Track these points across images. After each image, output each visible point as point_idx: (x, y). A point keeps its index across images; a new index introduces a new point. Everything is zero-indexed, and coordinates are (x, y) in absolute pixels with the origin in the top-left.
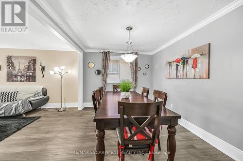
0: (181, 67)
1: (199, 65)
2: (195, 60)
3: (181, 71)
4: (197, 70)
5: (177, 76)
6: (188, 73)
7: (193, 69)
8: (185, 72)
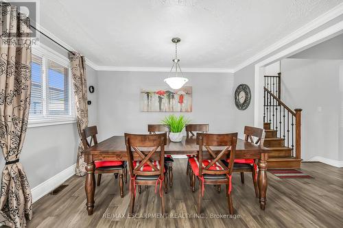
0: (165, 100)
1: (185, 101)
2: (181, 97)
3: (166, 105)
4: (183, 105)
5: (160, 109)
6: (174, 107)
7: (179, 104)
8: (171, 106)
